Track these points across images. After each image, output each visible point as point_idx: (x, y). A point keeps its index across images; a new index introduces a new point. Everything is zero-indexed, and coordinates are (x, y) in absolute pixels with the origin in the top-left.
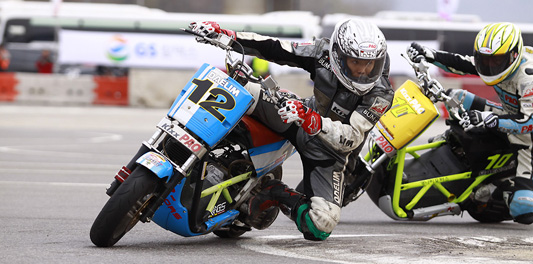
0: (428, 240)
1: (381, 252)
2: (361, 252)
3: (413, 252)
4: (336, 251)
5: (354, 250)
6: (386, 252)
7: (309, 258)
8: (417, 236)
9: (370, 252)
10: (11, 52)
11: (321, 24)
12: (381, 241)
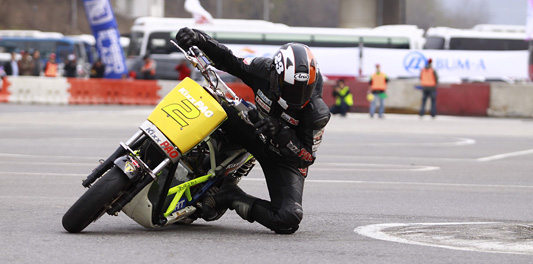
0: (523, 227)
1: (482, 238)
2: (465, 238)
3: (510, 238)
4: (442, 238)
5: (458, 237)
6: (486, 238)
7: (418, 243)
8: (513, 224)
9: (472, 238)
10: (157, 60)
11: (424, 36)
12: (482, 228)
